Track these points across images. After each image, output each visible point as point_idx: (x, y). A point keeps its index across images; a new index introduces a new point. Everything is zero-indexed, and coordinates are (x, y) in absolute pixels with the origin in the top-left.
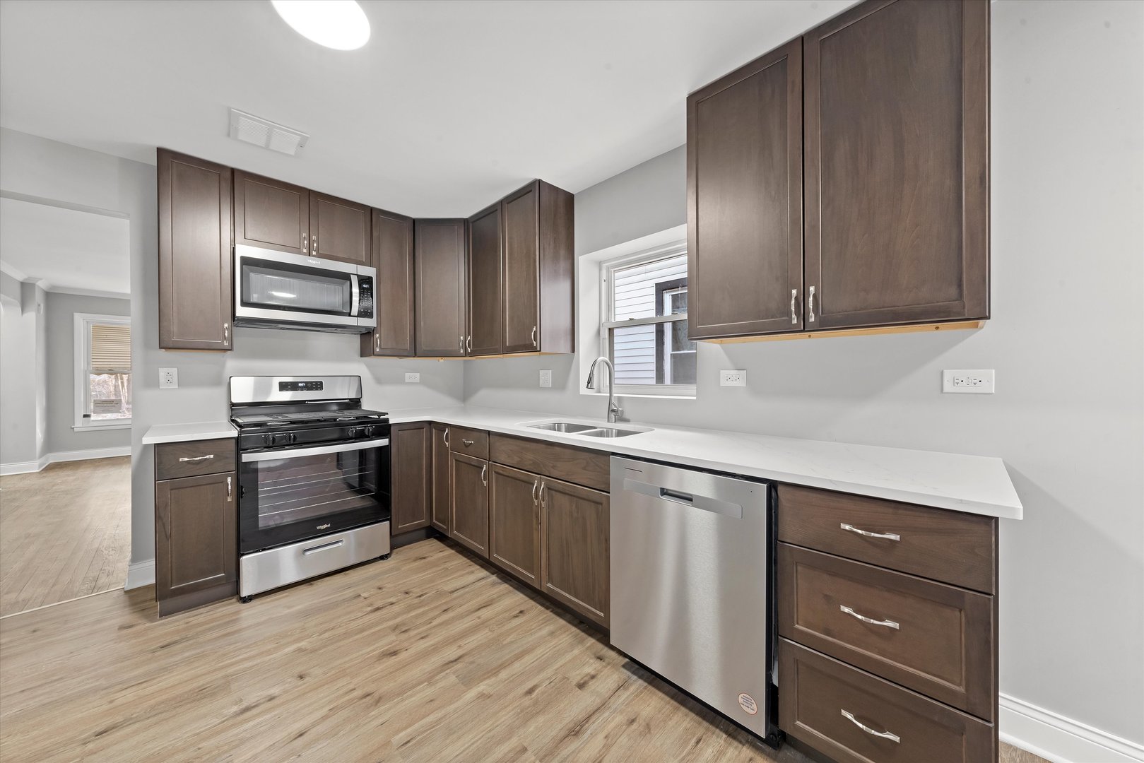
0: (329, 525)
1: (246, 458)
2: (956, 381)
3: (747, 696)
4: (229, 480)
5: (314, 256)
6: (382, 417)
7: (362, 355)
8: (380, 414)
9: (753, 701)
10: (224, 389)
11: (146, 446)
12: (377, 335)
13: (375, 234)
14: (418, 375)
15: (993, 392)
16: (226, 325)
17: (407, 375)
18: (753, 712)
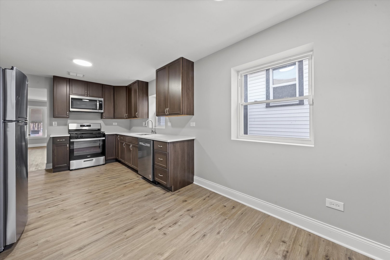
0: (90, 156)
1: (71, 140)
4: (68, 145)
5: (88, 97)
7: (101, 119)
8: (103, 132)
10: (67, 127)
11: (50, 138)
12: (104, 114)
13: (104, 90)
14: (116, 123)
16: (68, 112)
17: (114, 123)
18: (151, 177)
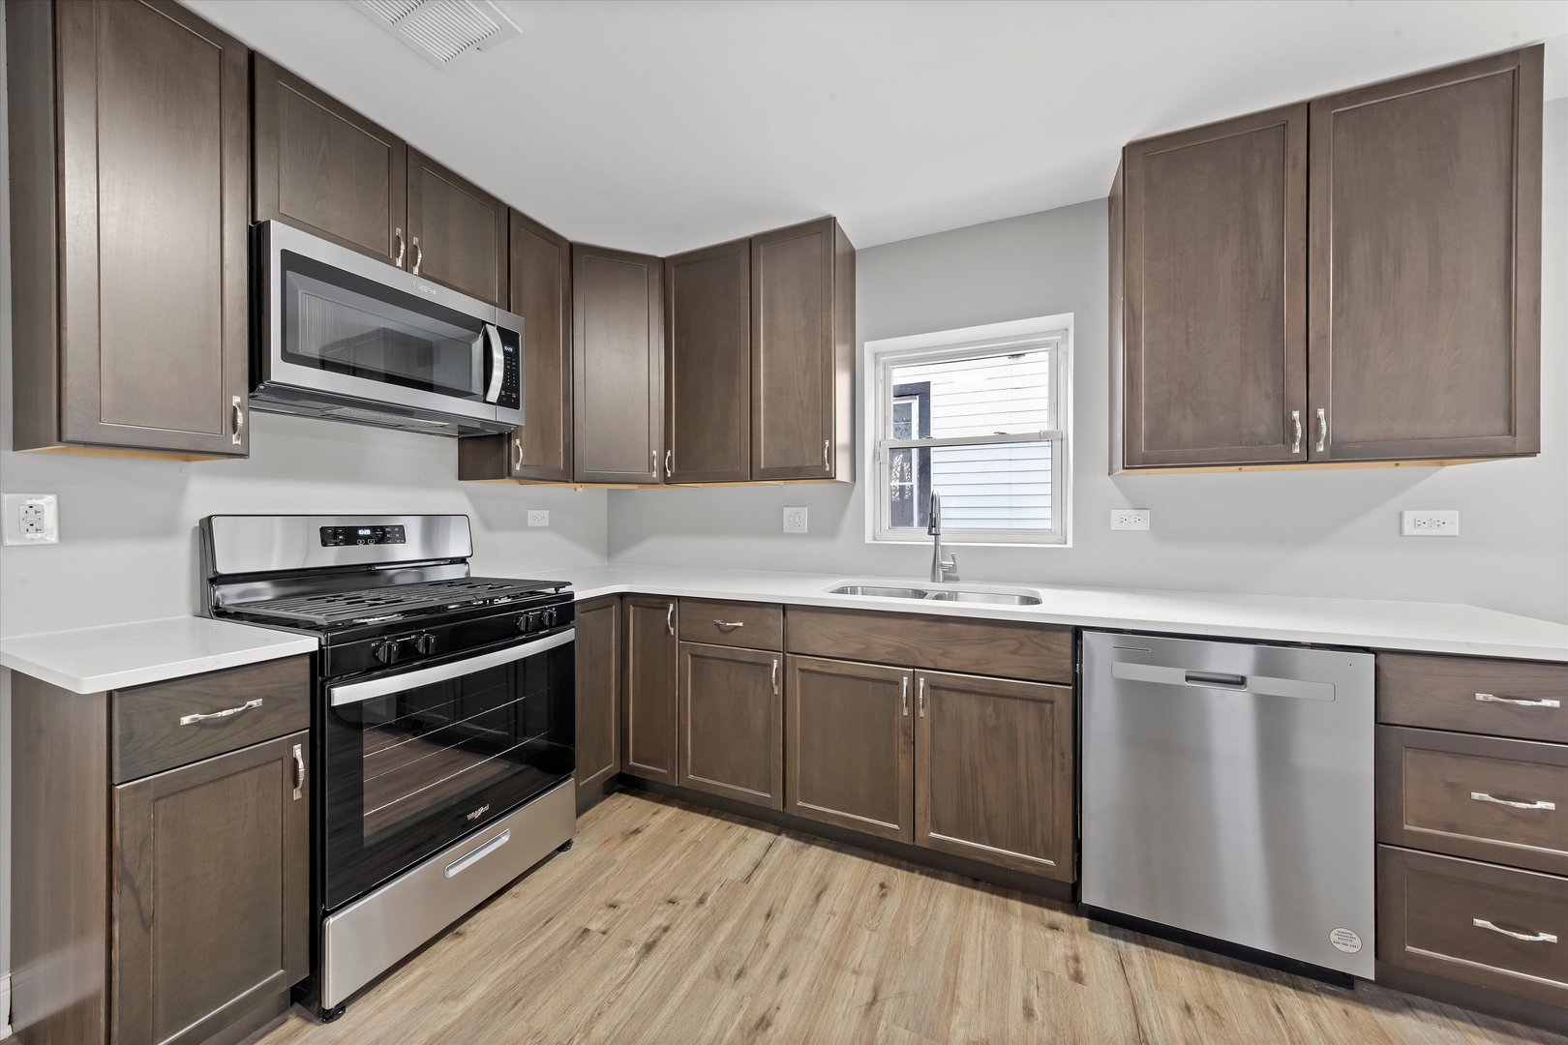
0: (487, 808)
2: (1418, 523)
3: (1342, 930)
4: (298, 751)
5: (418, 276)
6: (561, 590)
7: (461, 477)
8: (558, 586)
9: (1354, 935)
12: (518, 442)
13: (513, 256)
14: (546, 514)
15: (1457, 534)
16: (237, 399)
17: (531, 513)
18: (1356, 950)
